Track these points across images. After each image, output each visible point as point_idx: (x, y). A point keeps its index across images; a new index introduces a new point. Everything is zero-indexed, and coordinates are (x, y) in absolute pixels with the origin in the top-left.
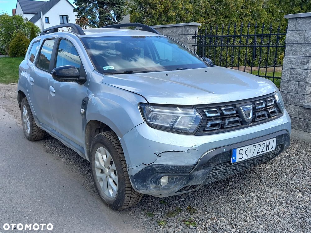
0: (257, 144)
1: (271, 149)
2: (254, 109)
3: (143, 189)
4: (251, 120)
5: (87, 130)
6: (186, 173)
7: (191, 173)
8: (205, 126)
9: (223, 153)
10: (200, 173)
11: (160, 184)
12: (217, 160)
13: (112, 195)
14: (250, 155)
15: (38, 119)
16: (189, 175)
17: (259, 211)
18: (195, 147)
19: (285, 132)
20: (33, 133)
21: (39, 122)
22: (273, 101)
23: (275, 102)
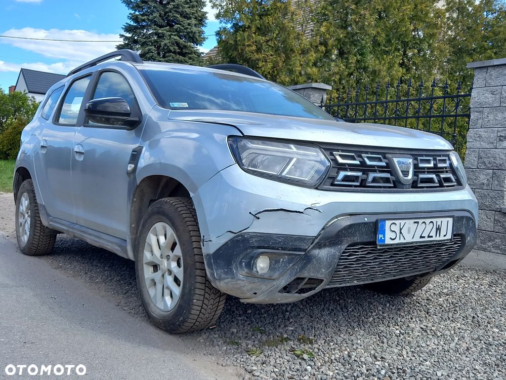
0: (421, 221)
1: (445, 236)
2: (416, 166)
3: (227, 278)
4: (411, 182)
5: (135, 200)
6: (300, 250)
7: (308, 250)
8: (334, 178)
9: (362, 223)
10: (323, 253)
11: (256, 268)
12: (353, 235)
13: (169, 306)
14: (408, 238)
15: (46, 210)
16: (306, 255)
17: (424, 345)
18: (317, 205)
19: (468, 215)
20: (35, 240)
21: (48, 215)
22: (448, 162)
23: (451, 165)
